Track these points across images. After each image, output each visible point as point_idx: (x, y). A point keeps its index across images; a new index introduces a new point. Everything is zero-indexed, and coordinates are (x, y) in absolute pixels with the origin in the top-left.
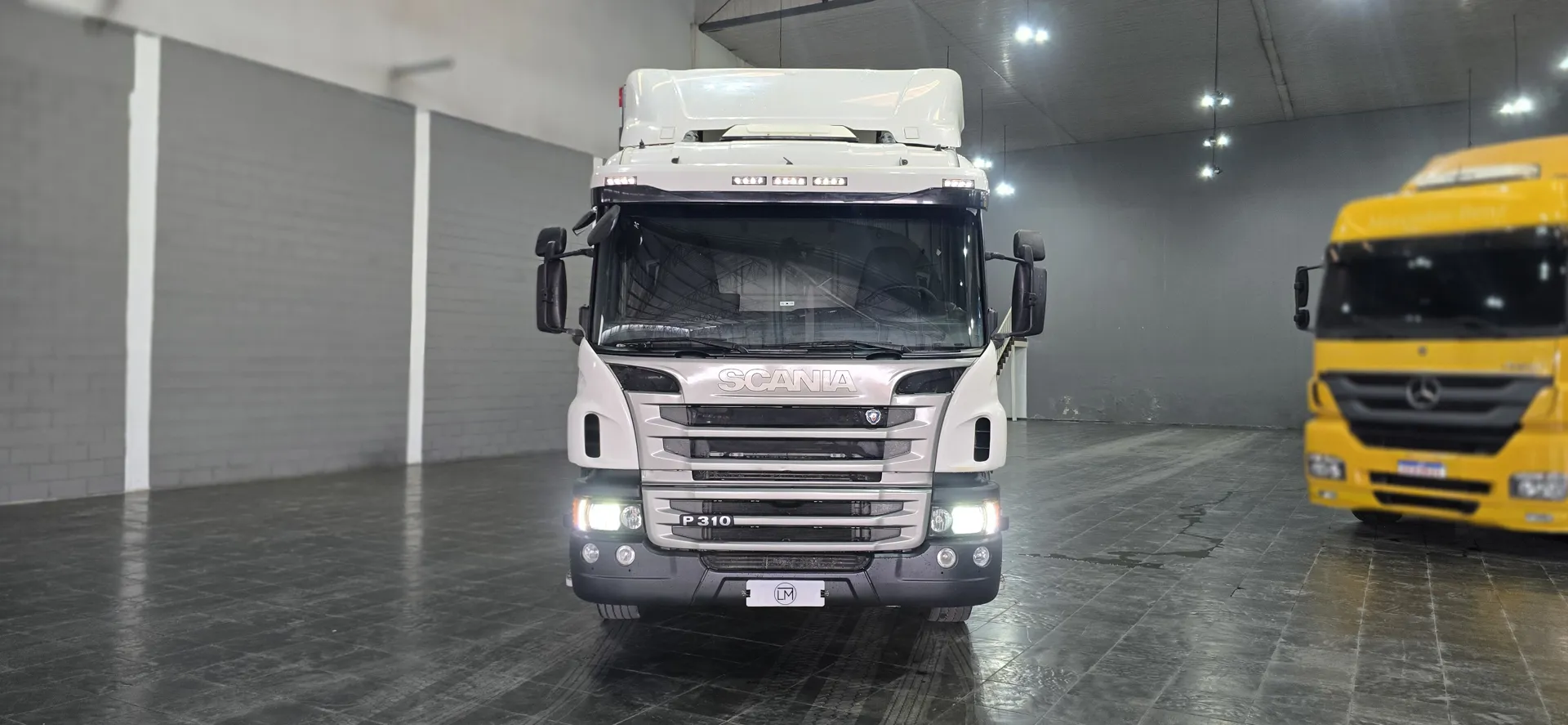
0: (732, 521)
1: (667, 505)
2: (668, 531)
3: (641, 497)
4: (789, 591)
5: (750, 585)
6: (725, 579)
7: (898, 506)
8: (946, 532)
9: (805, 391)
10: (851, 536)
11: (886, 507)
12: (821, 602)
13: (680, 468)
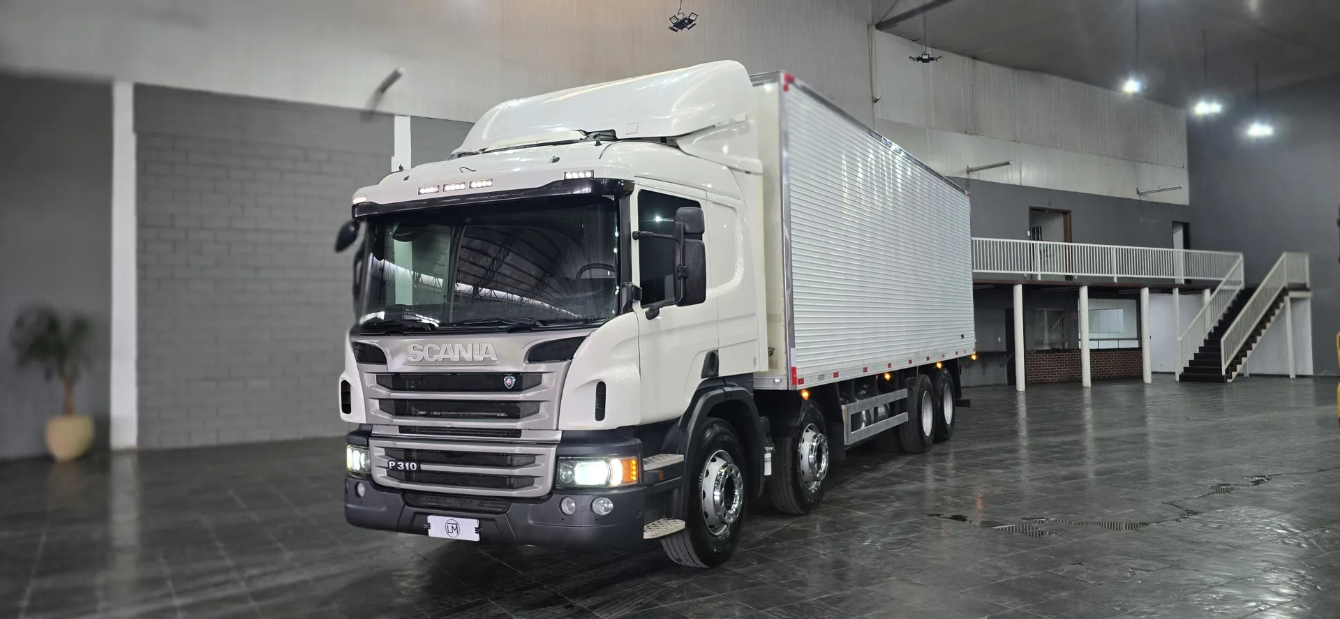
0: (419, 467)
1: (382, 452)
2: (384, 473)
3: (368, 445)
4: (455, 526)
5: (430, 519)
6: (416, 513)
7: (530, 459)
8: (570, 484)
9: (462, 361)
10: (506, 484)
11: (523, 460)
12: (476, 538)
13: (389, 424)
